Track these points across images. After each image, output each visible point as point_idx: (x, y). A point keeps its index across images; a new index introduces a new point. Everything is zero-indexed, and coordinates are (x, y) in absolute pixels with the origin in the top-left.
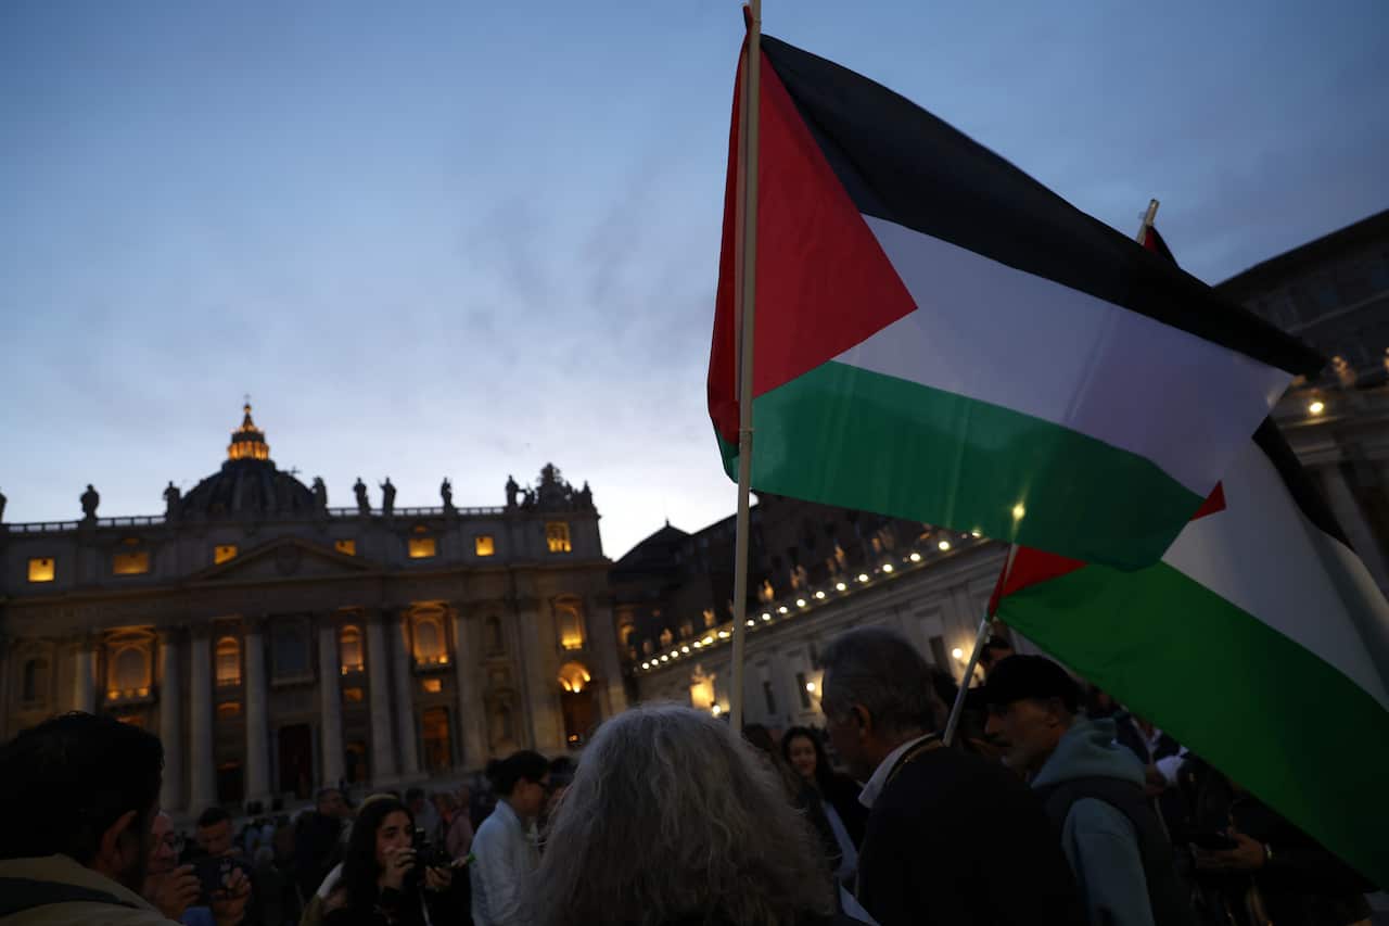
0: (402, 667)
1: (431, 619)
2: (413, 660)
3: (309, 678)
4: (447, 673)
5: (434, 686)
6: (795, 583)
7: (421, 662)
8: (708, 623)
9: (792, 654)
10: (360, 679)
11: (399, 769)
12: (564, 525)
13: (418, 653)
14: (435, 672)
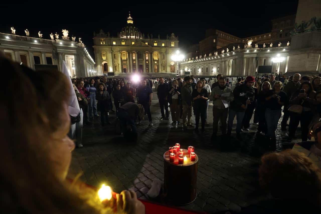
0: (153, 60)
1: (156, 54)
2: (154, 59)
3: (143, 60)
4: (158, 61)
5: (156, 62)
6: (200, 57)
7: (155, 59)
8: (190, 60)
9: (198, 66)
10: (148, 60)
11: (152, 72)
12: (174, 42)
13: (154, 58)
14: (156, 61)
